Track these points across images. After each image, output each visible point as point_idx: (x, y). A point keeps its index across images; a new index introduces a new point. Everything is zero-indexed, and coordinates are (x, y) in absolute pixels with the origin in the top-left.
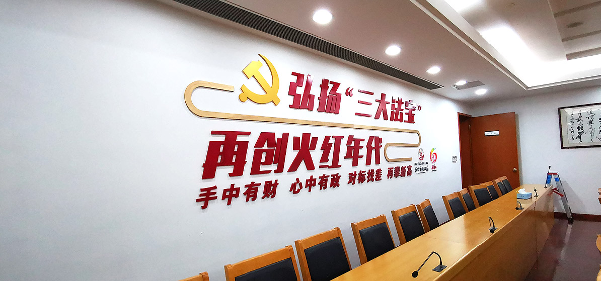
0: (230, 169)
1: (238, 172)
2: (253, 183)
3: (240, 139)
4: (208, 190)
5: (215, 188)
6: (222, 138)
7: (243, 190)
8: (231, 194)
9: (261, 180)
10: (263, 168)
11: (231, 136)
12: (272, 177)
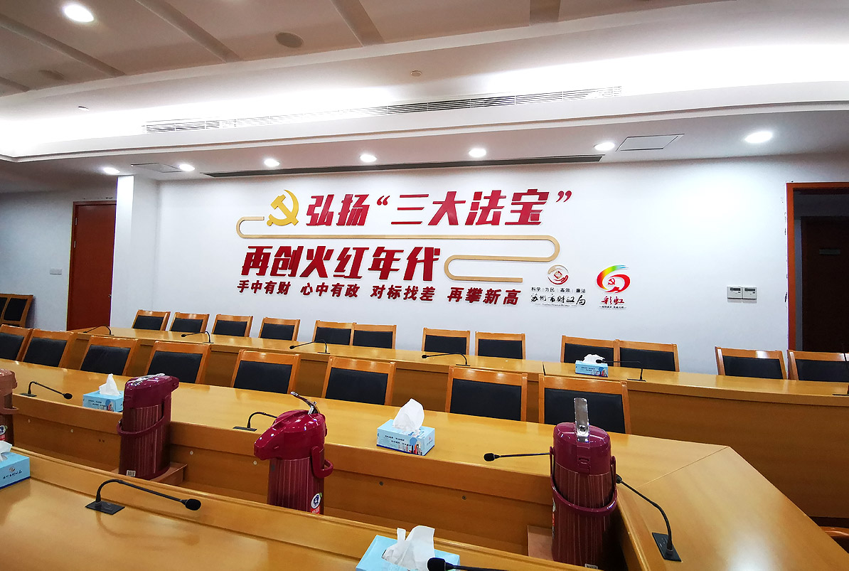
0: (257, 270)
1: (262, 273)
2: (271, 281)
3: (265, 251)
4: (244, 282)
5: (248, 281)
6: (254, 251)
7: (264, 285)
8: (257, 286)
9: (277, 280)
10: (279, 272)
11: (260, 249)
12: (286, 279)
